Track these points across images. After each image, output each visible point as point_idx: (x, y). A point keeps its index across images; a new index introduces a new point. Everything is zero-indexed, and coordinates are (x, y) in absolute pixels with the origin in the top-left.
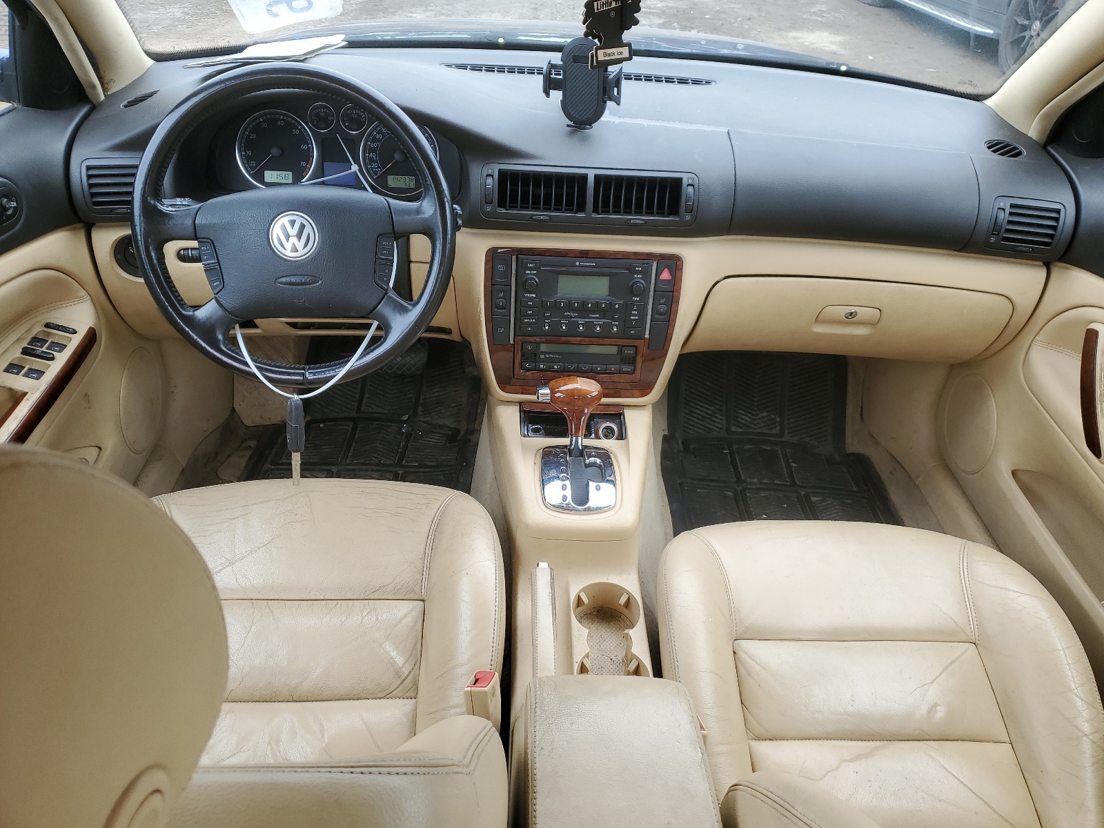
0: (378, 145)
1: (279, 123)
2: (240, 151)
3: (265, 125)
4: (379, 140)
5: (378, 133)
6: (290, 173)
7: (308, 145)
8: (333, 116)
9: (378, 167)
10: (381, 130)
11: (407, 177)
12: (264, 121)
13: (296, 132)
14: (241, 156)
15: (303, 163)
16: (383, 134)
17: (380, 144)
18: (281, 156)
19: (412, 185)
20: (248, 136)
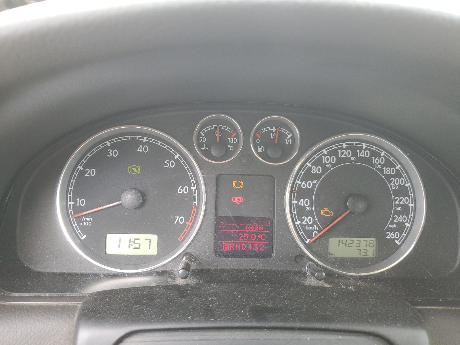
0: (314, 185)
1: (140, 149)
2: (65, 199)
3: (113, 153)
4: (317, 177)
5: (315, 164)
6: (154, 238)
7: (190, 186)
8: (237, 136)
9: (314, 223)
10: (320, 159)
11: (361, 239)
12: (113, 147)
13: (169, 164)
14: (65, 209)
15: (179, 219)
16: (323, 165)
17: (317, 183)
18: (140, 206)
19: (371, 253)
20: (83, 172)
